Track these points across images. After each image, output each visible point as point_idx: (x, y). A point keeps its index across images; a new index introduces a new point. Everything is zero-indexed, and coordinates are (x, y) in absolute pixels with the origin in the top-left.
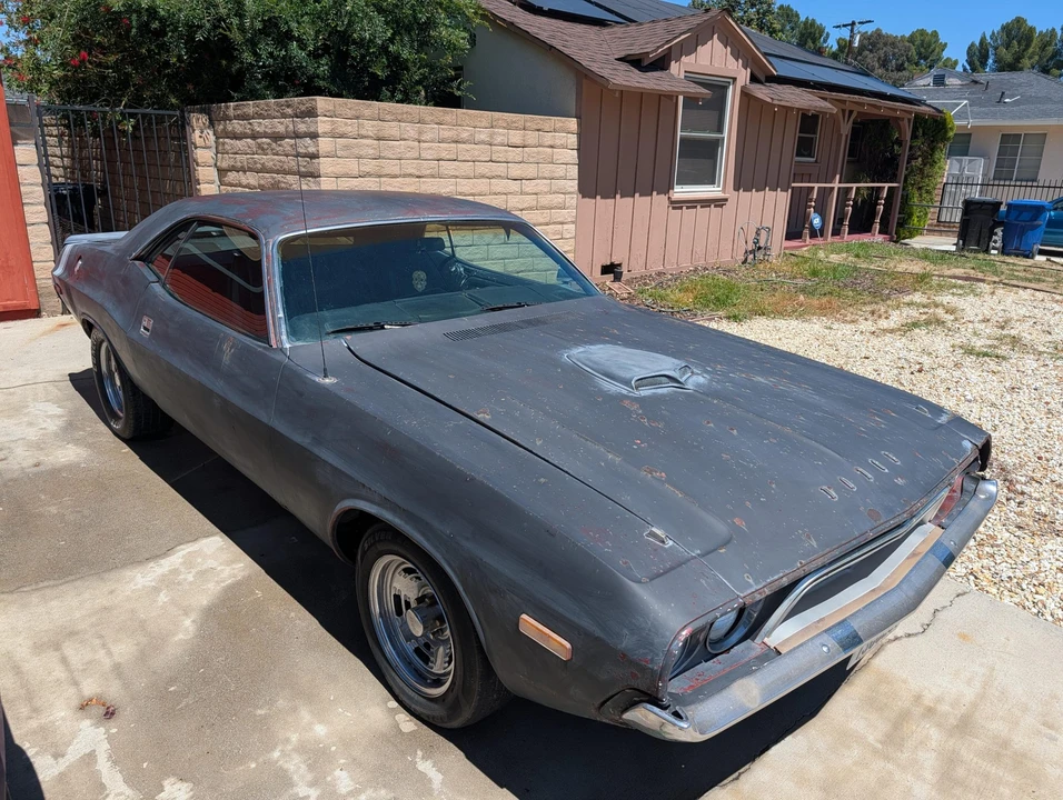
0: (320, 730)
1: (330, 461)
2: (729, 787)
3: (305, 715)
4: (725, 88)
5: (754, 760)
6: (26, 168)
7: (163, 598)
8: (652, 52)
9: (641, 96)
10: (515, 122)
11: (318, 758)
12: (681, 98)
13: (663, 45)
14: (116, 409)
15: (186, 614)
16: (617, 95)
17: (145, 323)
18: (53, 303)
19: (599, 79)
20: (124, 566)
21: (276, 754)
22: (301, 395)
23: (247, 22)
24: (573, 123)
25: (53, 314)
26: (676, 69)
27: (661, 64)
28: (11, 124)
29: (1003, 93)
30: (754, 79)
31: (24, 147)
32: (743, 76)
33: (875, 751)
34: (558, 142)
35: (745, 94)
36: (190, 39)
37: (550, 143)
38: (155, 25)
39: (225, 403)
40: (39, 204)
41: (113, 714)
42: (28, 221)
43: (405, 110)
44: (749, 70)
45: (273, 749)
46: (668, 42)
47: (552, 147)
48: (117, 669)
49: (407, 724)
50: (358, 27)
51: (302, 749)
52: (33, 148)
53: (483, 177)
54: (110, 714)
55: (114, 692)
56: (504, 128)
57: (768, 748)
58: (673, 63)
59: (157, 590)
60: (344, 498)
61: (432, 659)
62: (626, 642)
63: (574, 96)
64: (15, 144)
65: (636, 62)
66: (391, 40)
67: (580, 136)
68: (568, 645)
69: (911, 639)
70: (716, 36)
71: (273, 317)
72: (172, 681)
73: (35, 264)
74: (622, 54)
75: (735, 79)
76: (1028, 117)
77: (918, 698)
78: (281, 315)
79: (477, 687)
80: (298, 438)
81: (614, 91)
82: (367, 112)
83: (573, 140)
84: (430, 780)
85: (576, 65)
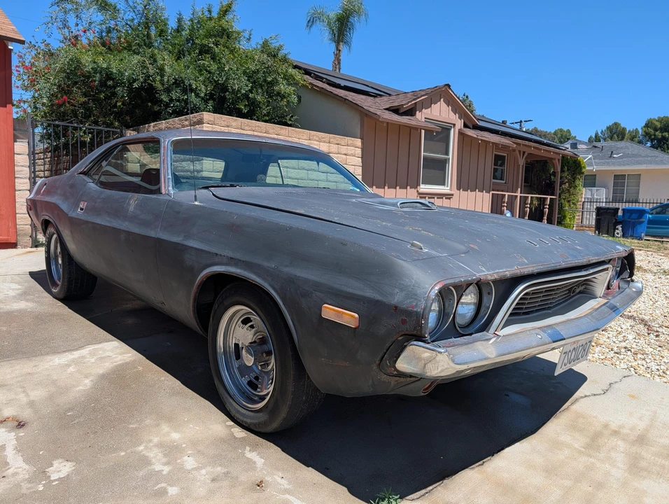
0: (175, 436)
1: (195, 246)
2: (477, 469)
3: (165, 428)
4: (449, 130)
5: (493, 455)
6: (20, 156)
7: (71, 369)
8: (405, 104)
9: (400, 127)
10: (323, 138)
11: (172, 451)
12: (423, 131)
13: (411, 101)
14: (56, 277)
15: (86, 377)
16: (385, 125)
17: (81, 206)
18: (26, 241)
19: (374, 116)
20: (47, 354)
21: (141, 448)
22: (178, 213)
23: (166, 79)
24: (358, 142)
25: (25, 247)
26: (420, 116)
27: (411, 112)
28: (14, 130)
29: (612, 152)
30: (465, 126)
31: (21, 143)
32: (459, 124)
33: (580, 452)
34: (350, 152)
35: (461, 133)
36: (130, 89)
37: (344, 152)
38: (110, 83)
39: (129, 233)
40: (25, 178)
41: (23, 425)
42: (17, 188)
43: (257, 125)
44: (463, 121)
45: (140, 445)
46: (414, 99)
47: (346, 155)
48: (31, 404)
49: (239, 433)
50: (231, 81)
51: (160, 445)
52: (26, 144)
53: (304, 169)
54: (21, 425)
55: (26, 414)
56: (317, 141)
57: (503, 449)
58: (418, 112)
59: (68, 366)
61: (259, 386)
62: (397, 298)
63: (359, 127)
64: (15, 141)
65: (396, 110)
66: (251, 91)
67: (363, 150)
68: (356, 315)
69: (596, 397)
70: (442, 100)
71: (165, 178)
72: (70, 410)
73: (17, 215)
74: (387, 107)
75: (454, 125)
76: (628, 164)
77: (606, 426)
78: (170, 177)
79: (291, 388)
80: (175, 239)
81: (383, 122)
82: (234, 124)
83: (359, 151)
84: (255, 463)
85: (360, 109)
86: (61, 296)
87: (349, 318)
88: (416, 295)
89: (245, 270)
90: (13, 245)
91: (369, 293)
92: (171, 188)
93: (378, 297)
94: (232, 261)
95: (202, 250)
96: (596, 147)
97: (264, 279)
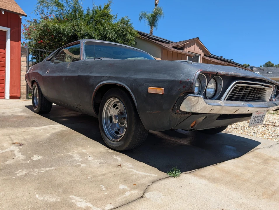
0: (84, 151)
1: (94, 75)
2: (214, 166)
3: (80, 148)
4: (198, 57)
5: (221, 163)
6: (23, 62)
7: (42, 131)
8: (180, 45)
9: (178, 53)
11: (82, 155)
12: (187, 56)
13: (182, 44)
14: (36, 104)
15: (48, 133)
16: (171, 52)
17: (47, 71)
18: (24, 96)
19: (167, 49)
20: (32, 127)
21: (70, 153)
22: (87, 65)
23: (82, 32)
25: (24, 99)
26: (186, 50)
27: (182, 48)
28: (21, 51)
29: (268, 71)
30: (205, 55)
31: (23, 57)
32: (203, 54)
33: (259, 164)
35: (203, 58)
36: (68, 36)
38: (60, 35)
39: (66, 77)
40: (25, 71)
41: (22, 145)
42: (21, 75)
44: (204, 53)
46: (184, 43)
48: (25, 139)
49: (110, 151)
50: (108, 34)
51: (78, 153)
52: (26, 58)
54: (21, 145)
55: (23, 142)
57: (225, 161)
58: (185, 49)
59: (40, 130)
60: (97, 85)
62: (182, 77)
63: (161, 54)
64: (21, 56)
65: (176, 47)
66: (116, 38)
68: (163, 89)
69: (266, 148)
70: (195, 44)
71: (82, 54)
72: (41, 142)
73: (21, 86)
74: (172, 46)
75: (200, 55)
76: (275, 76)
78: (84, 54)
79: (133, 128)
80: (86, 74)
81: (170, 51)
84: (118, 160)
85: (161, 46)
86: (38, 111)
87: (160, 91)
88: (190, 75)
89: (115, 81)
90: (19, 98)
91: (169, 78)
92: (84, 58)
93: (173, 79)
94: (110, 78)
95: (97, 76)
96: (261, 69)
97: (123, 82)
